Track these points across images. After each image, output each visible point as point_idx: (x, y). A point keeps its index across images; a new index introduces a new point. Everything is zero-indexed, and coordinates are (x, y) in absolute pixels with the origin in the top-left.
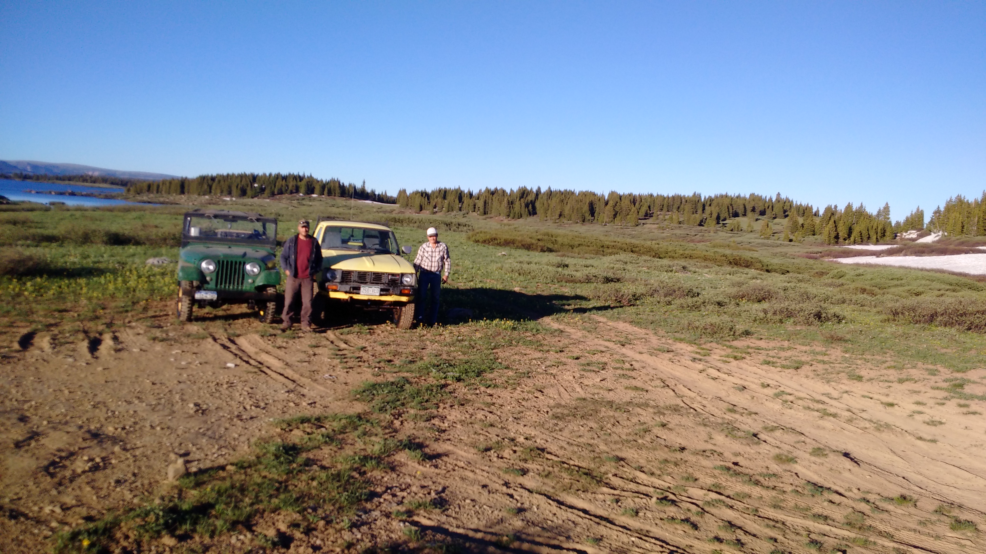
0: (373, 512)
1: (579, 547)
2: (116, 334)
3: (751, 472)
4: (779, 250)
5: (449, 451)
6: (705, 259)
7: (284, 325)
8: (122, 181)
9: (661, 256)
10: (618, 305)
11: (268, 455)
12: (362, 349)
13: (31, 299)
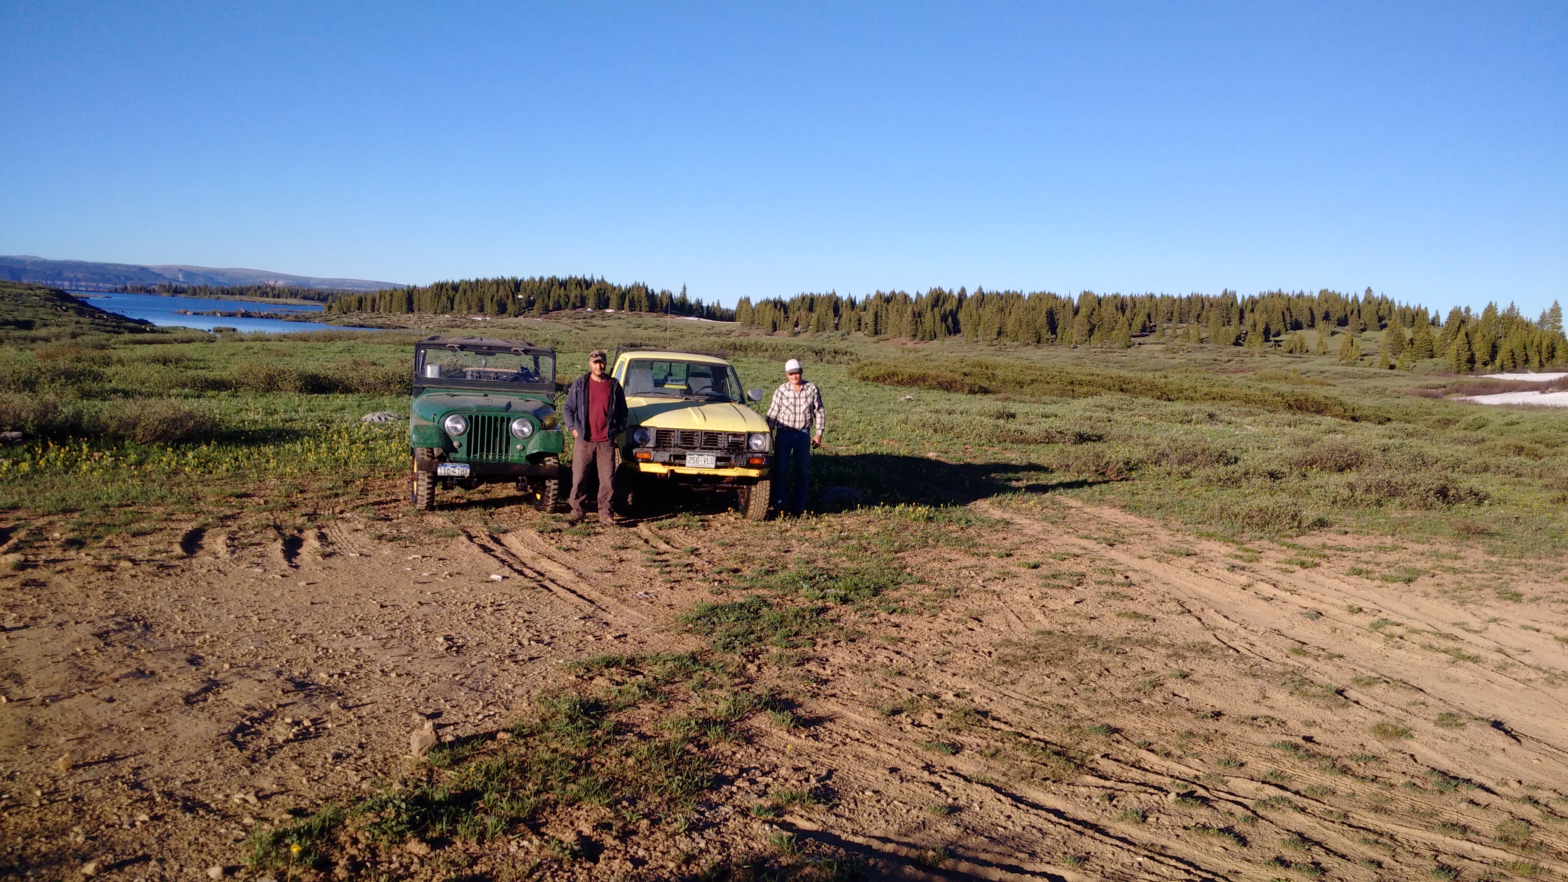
0: (721, 808)
1: (1050, 870)
2: (323, 530)
3: (1335, 753)
4: (1371, 383)
5: (835, 713)
6: (1247, 400)
7: (573, 515)
8: (319, 295)
9: (1172, 397)
10: (1100, 479)
11: (559, 717)
12: (692, 552)
13: (195, 478)
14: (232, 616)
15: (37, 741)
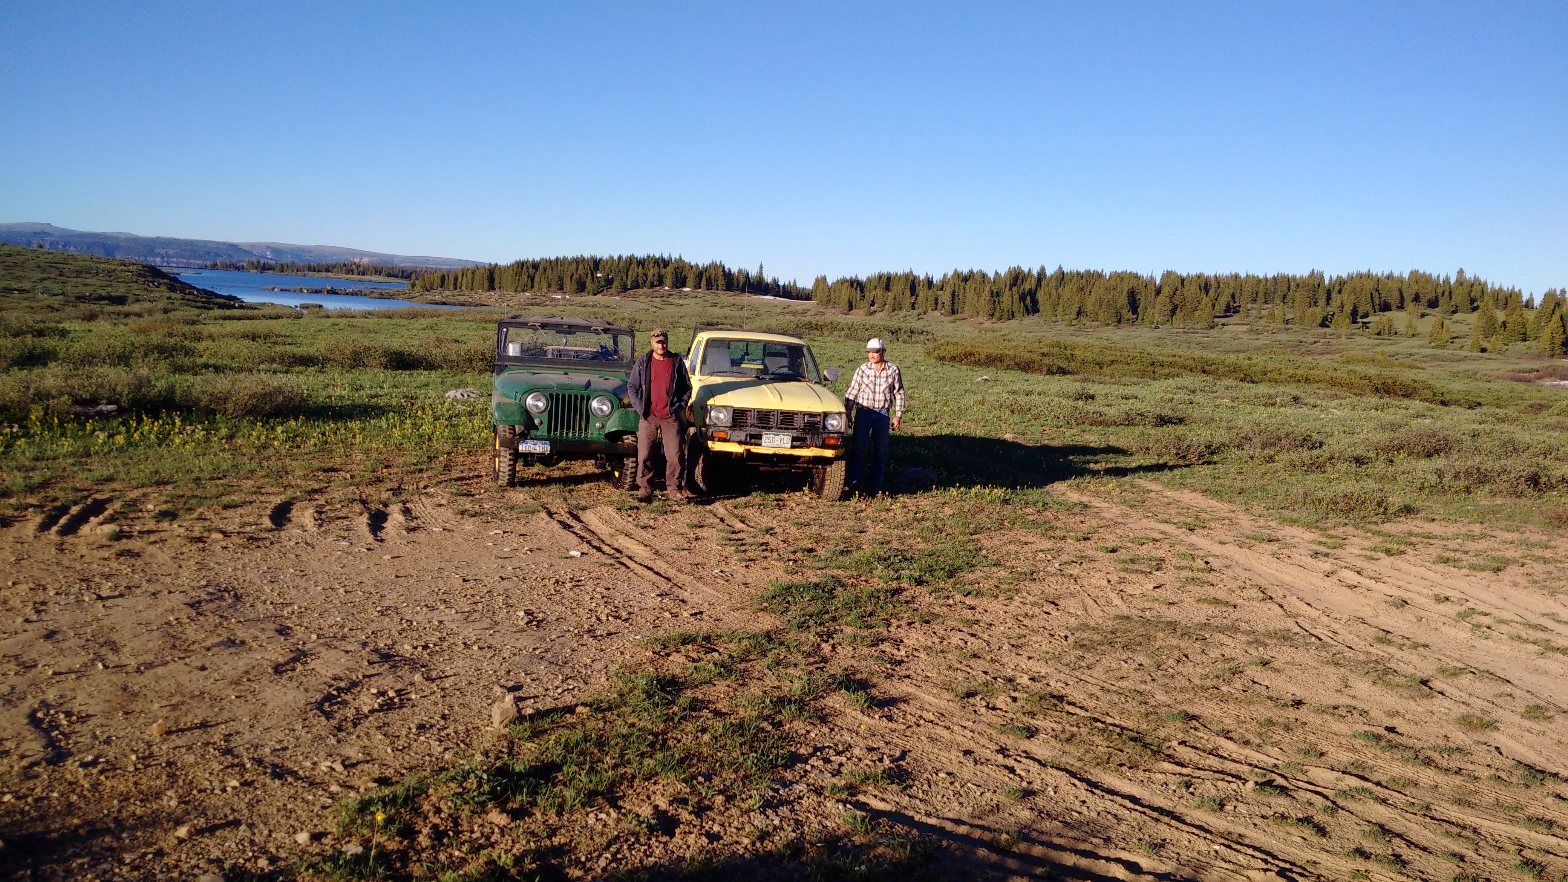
0: (795, 786)
1: (1125, 856)
2: (407, 505)
3: (1418, 744)
4: (1462, 366)
5: (909, 694)
6: (1333, 383)
8: (403, 272)
9: (1255, 379)
10: (1181, 462)
11: (636, 692)
12: (767, 531)
13: (284, 452)
14: (319, 588)
15: (132, 707)
